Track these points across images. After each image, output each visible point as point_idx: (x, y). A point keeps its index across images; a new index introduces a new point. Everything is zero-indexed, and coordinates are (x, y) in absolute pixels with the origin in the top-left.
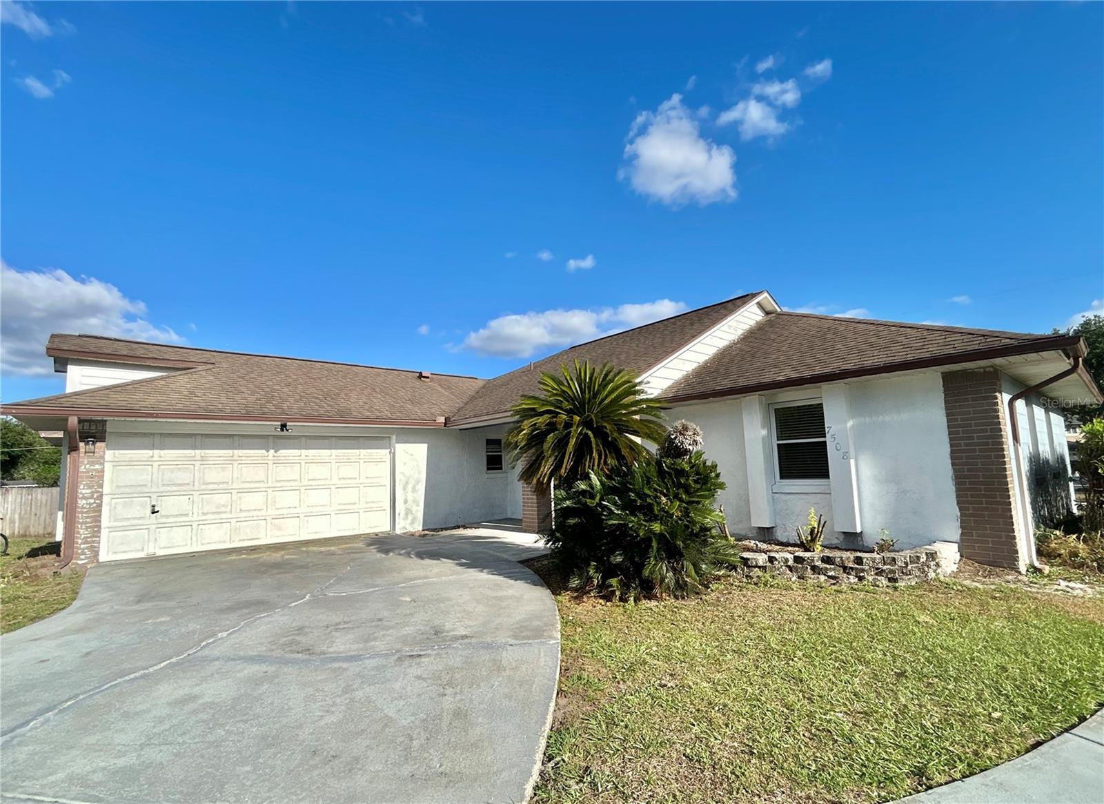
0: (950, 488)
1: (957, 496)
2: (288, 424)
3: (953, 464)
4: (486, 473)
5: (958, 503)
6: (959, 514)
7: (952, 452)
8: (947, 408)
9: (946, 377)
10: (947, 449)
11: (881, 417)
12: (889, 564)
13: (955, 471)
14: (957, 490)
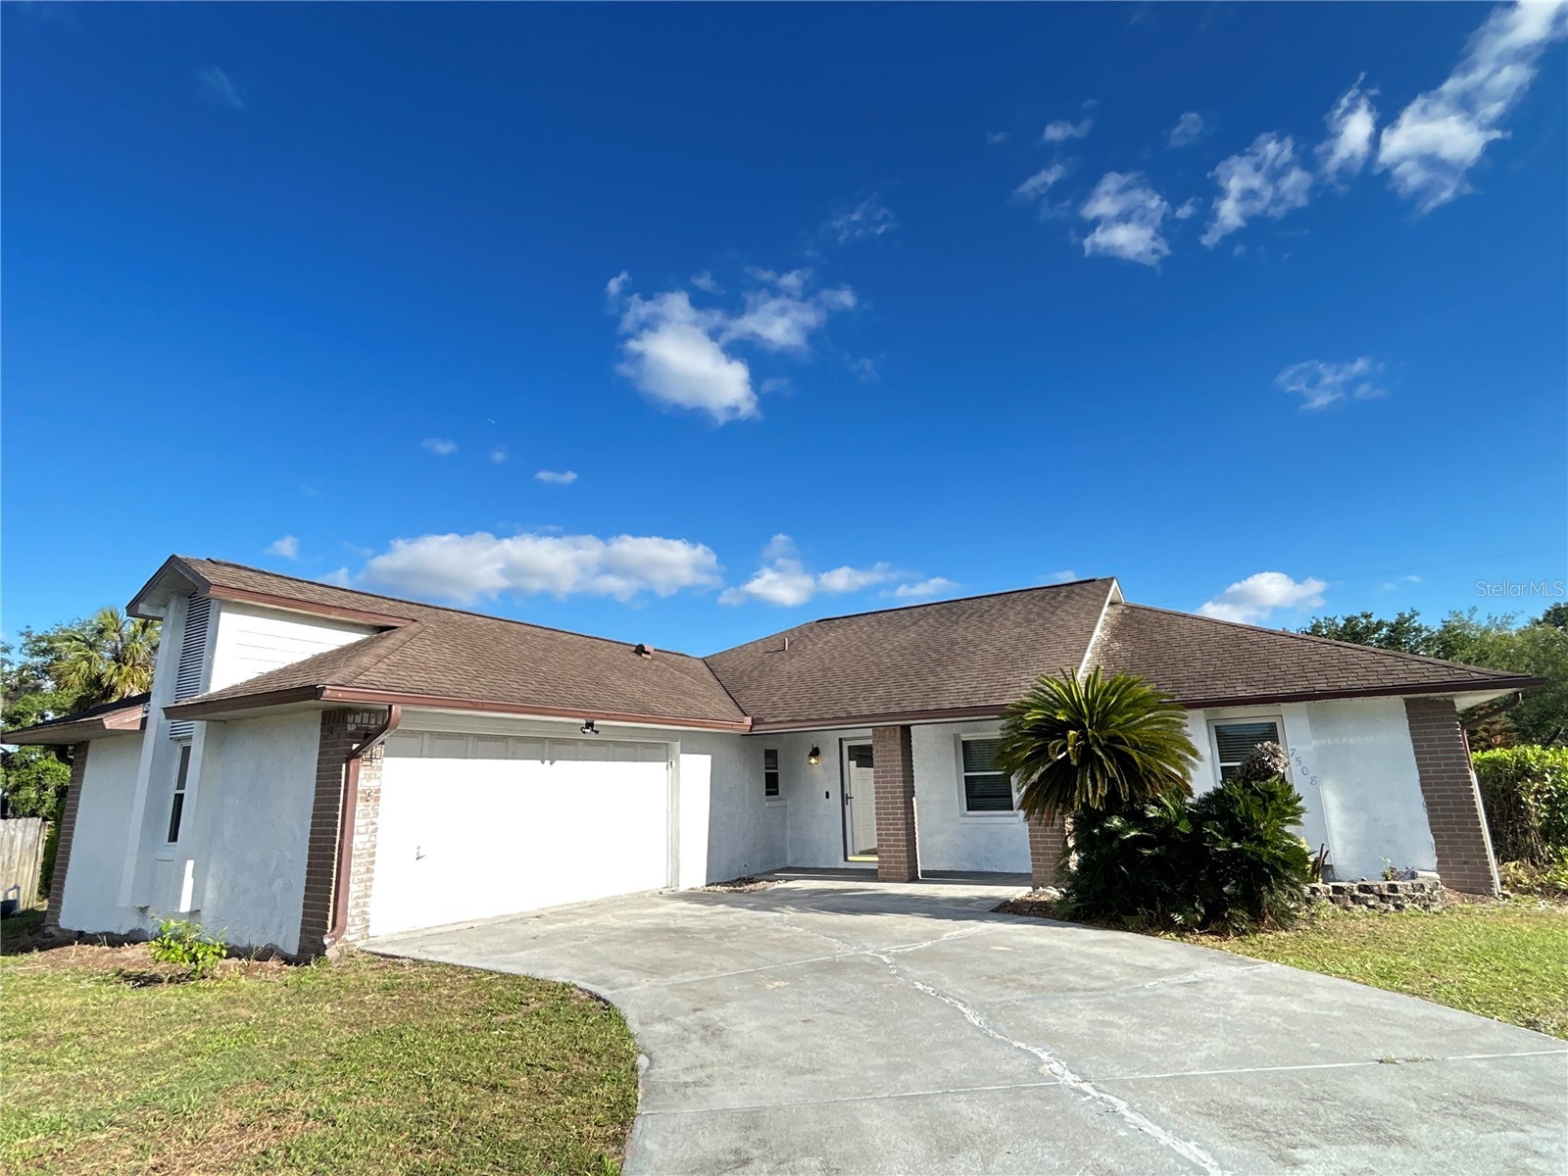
0: (1423, 815)
1: (1431, 824)
2: (595, 723)
3: (1423, 791)
4: (767, 800)
5: (1432, 831)
6: (1433, 842)
7: (1422, 779)
8: (1412, 734)
9: (1408, 702)
10: (1417, 776)
11: (1344, 740)
12: (1419, 891)
13: (1426, 798)
14: (1430, 817)
